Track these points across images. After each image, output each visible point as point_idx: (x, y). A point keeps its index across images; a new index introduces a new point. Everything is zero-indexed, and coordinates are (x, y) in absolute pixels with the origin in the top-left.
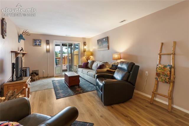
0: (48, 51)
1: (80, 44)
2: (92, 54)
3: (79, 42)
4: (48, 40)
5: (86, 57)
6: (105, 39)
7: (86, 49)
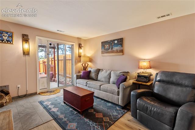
0: (26, 53)
1: (75, 46)
2: (91, 60)
3: (72, 44)
4: (25, 35)
5: (82, 64)
6: (118, 41)
7: (81, 53)
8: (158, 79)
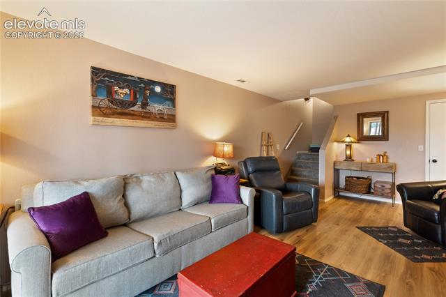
6: (163, 89)
8: (250, 169)
